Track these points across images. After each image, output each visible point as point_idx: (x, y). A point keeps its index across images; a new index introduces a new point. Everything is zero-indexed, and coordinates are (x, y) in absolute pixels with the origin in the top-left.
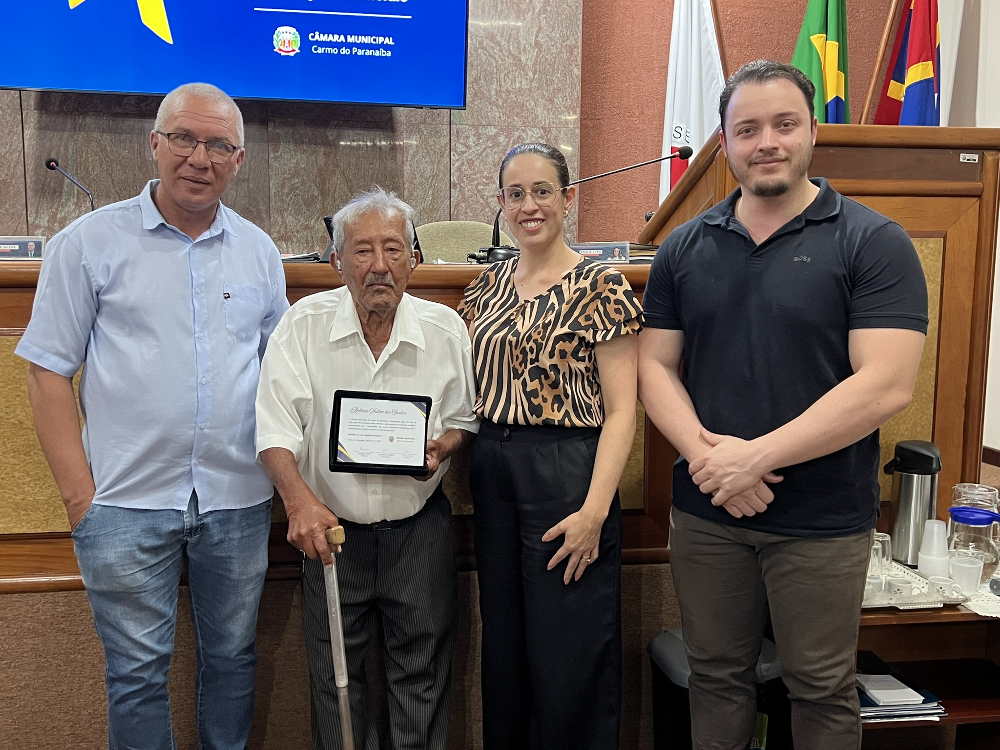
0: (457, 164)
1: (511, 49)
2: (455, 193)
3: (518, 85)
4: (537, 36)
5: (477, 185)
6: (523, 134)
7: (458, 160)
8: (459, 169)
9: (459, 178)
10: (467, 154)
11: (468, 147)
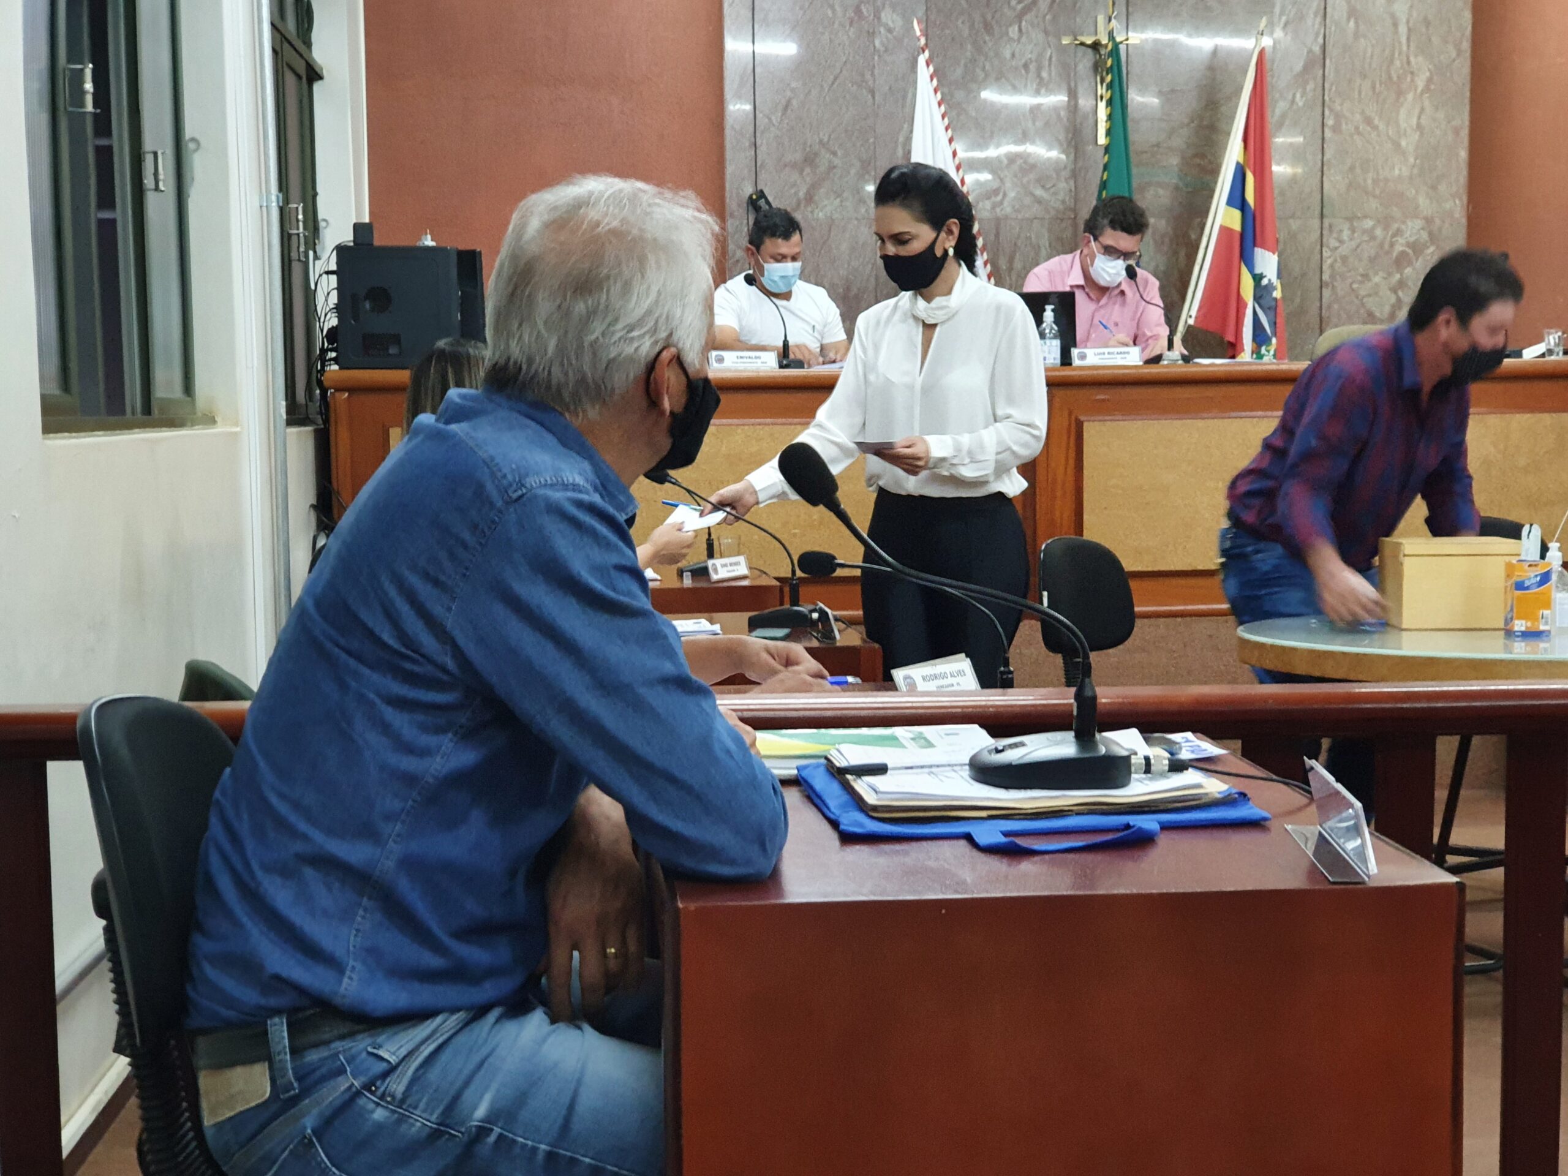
0: (1329, 261)
1: (1390, 133)
2: (1326, 293)
3: (1397, 172)
4: (1419, 118)
5: (1351, 284)
6: (1403, 227)
7: (1330, 257)
8: (1332, 266)
9: (1332, 276)
10: (1340, 249)
11: (1341, 242)
